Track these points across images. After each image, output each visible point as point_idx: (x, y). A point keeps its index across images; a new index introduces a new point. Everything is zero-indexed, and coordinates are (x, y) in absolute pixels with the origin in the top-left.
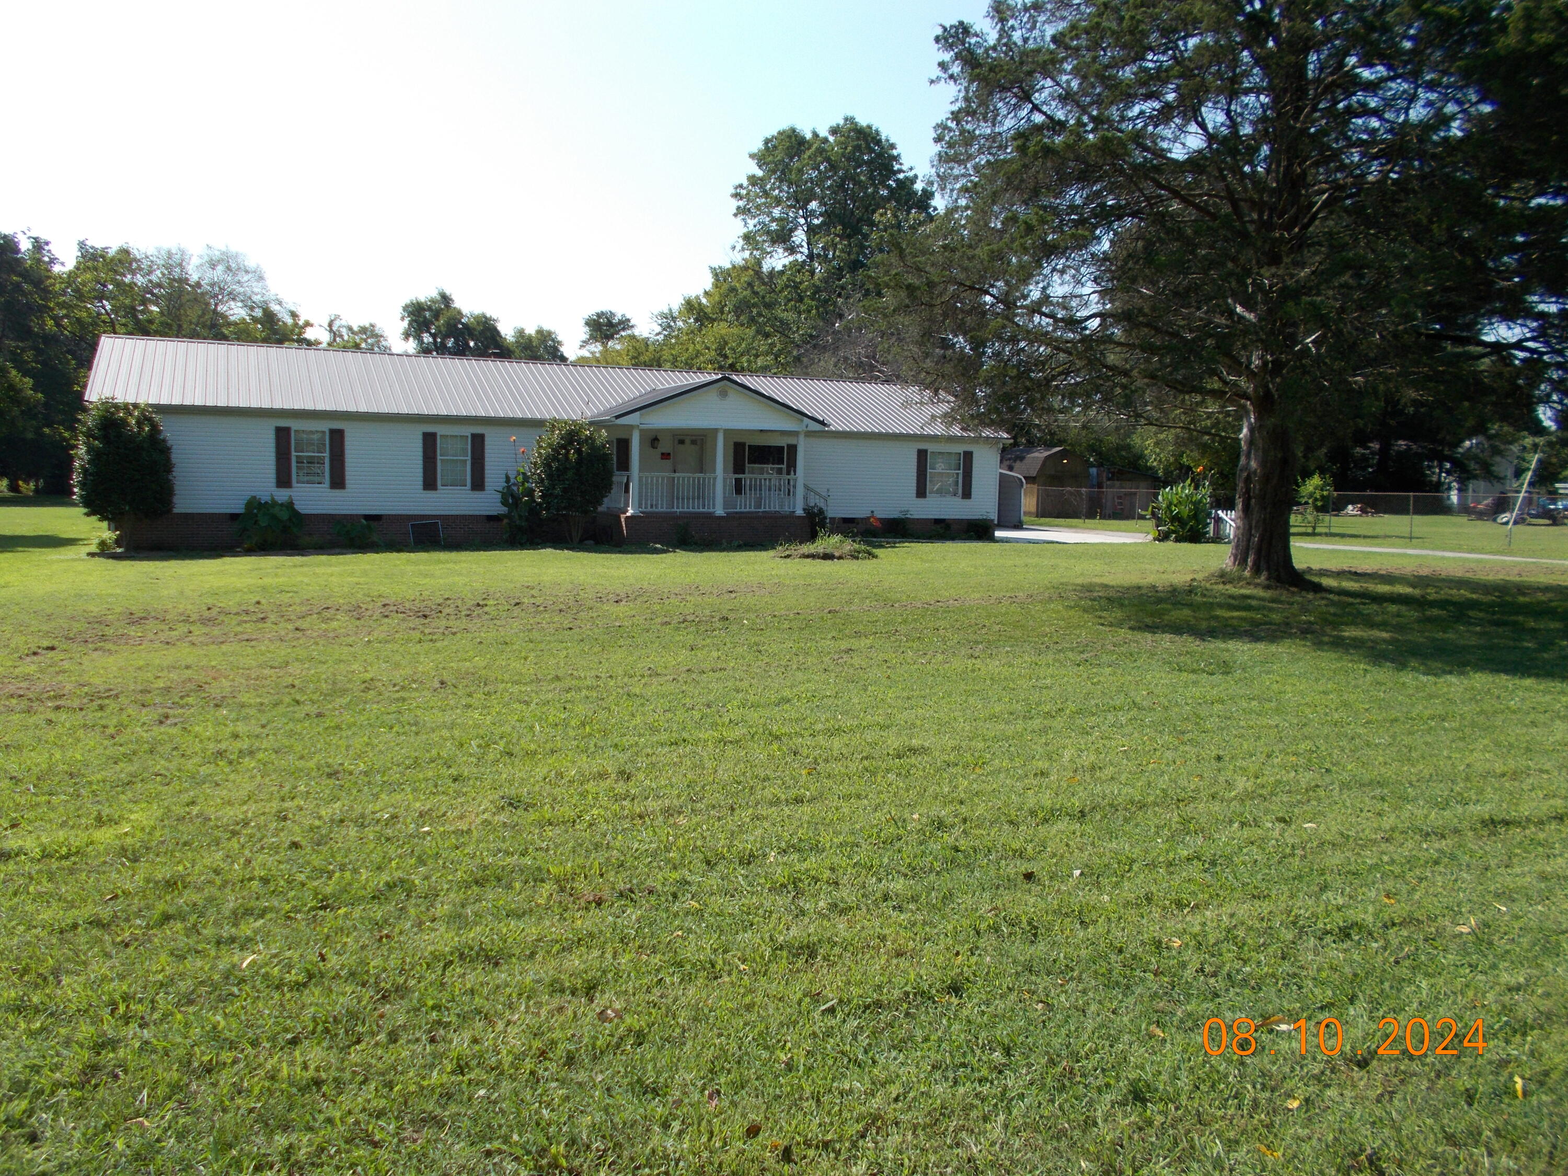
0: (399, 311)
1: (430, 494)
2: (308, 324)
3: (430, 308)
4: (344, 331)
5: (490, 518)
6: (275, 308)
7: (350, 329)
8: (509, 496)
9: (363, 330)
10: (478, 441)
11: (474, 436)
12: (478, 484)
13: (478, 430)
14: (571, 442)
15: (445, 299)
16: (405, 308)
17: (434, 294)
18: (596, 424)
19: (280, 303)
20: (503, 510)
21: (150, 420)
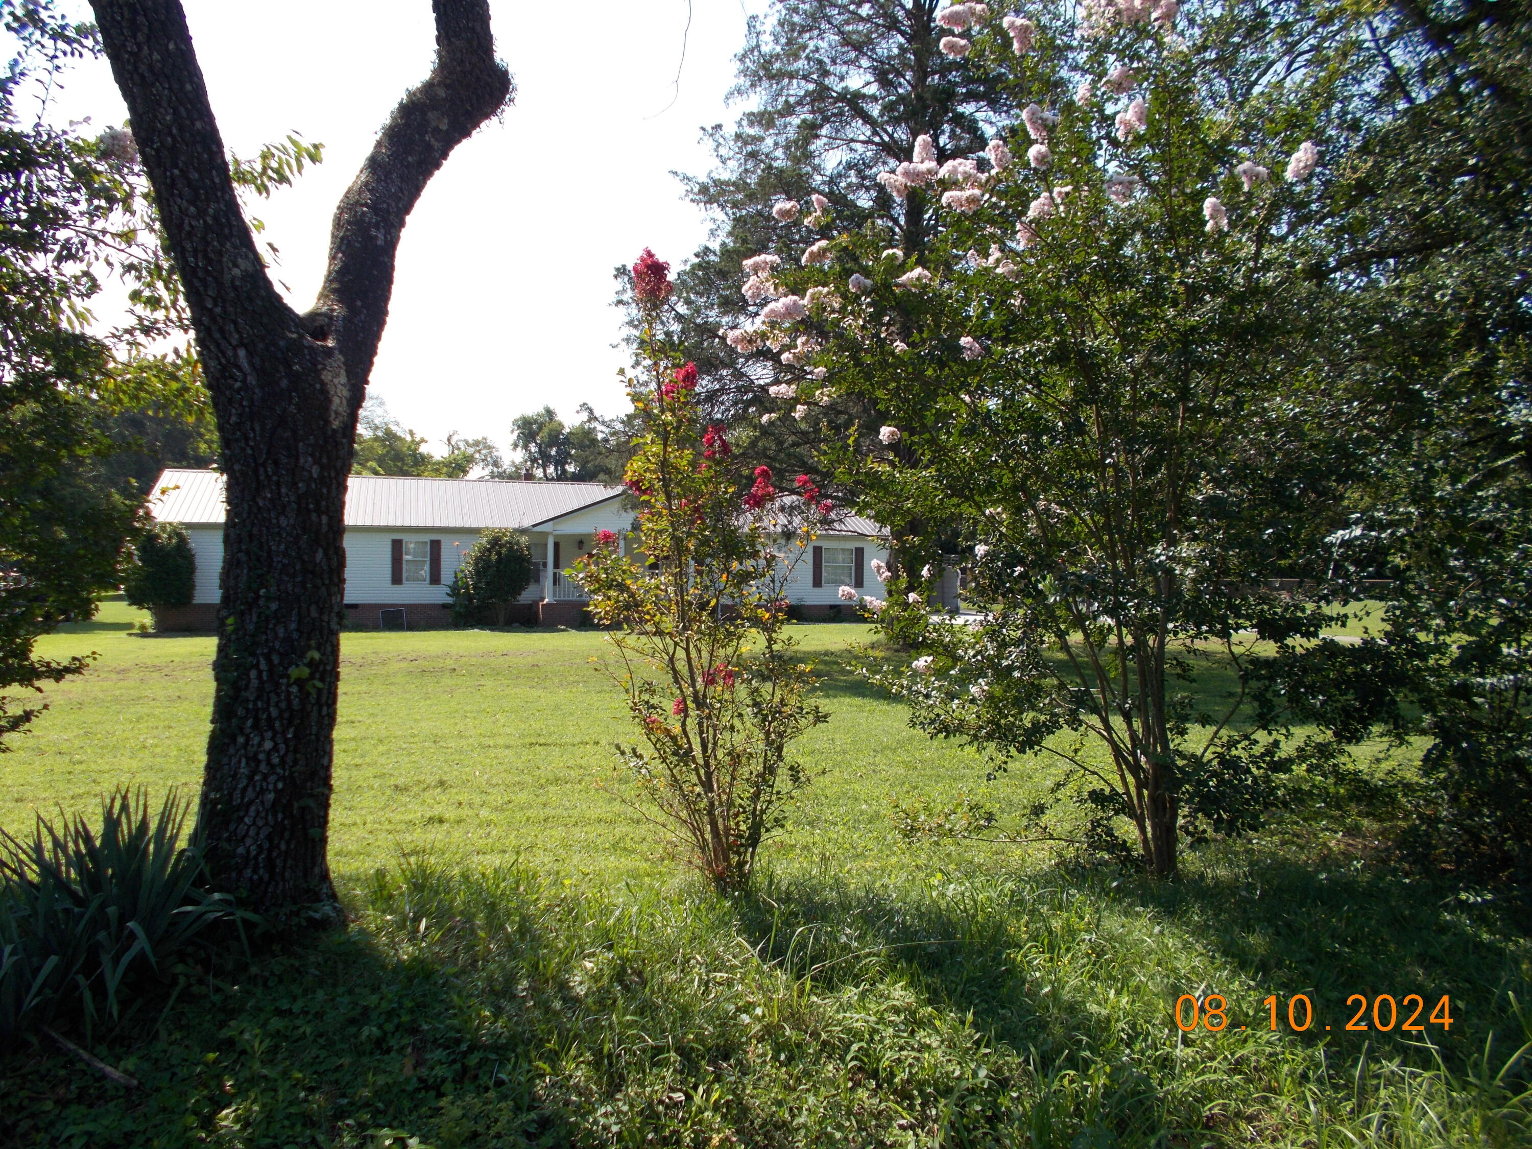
0: (510, 426)
1: (397, 588)
2: (423, 441)
3: (536, 421)
4: (462, 445)
5: (444, 606)
6: (394, 428)
7: (467, 442)
8: (454, 590)
9: (477, 443)
10: (436, 546)
11: (432, 542)
12: (435, 578)
13: (435, 537)
14: (493, 547)
15: (550, 413)
16: (515, 422)
17: (541, 410)
18: (523, 531)
19: (398, 424)
20: (450, 600)
21: (179, 535)
